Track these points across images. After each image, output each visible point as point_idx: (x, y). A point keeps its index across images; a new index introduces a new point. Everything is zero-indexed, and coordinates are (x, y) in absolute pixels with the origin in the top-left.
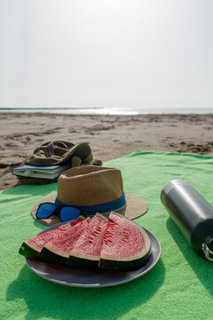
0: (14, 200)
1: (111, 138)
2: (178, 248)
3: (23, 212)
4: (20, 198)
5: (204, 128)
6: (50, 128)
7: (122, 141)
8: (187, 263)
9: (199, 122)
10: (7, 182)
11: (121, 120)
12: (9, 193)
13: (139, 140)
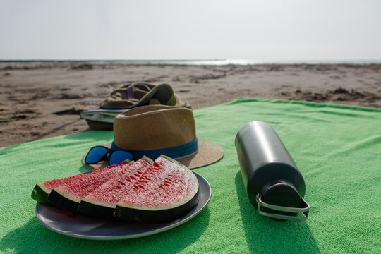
0: (72, 144)
1: (217, 86)
2: (237, 201)
3: (75, 157)
4: (80, 143)
5: (331, 77)
6: (153, 77)
7: (228, 90)
8: (240, 218)
9: (327, 72)
10: (77, 128)
11: (237, 69)
12: (70, 138)
13: (248, 88)
